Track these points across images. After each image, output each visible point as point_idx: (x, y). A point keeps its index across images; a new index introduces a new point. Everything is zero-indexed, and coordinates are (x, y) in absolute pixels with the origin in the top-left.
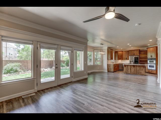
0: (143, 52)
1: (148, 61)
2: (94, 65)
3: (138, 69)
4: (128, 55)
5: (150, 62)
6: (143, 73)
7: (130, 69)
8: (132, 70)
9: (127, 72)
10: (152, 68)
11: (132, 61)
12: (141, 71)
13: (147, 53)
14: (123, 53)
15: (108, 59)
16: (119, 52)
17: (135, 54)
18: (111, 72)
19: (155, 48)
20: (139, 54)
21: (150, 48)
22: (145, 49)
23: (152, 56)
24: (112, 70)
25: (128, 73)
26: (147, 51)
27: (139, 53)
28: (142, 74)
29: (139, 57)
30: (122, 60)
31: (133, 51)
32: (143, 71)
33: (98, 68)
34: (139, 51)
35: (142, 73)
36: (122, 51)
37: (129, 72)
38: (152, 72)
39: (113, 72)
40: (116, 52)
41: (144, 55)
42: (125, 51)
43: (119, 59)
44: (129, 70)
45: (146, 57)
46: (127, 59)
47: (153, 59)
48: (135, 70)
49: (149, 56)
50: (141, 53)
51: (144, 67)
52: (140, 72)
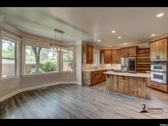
0: (142, 51)
1: (152, 67)
2: (60, 73)
3: (131, 84)
4: (119, 56)
5: (154, 68)
6: (142, 93)
7: (118, 83)
8: (120, 85)
9: (112, 88)
10: (160, 81)
11: (126, 66)
12: (137, 87)
13: (149, 53)
14: (113, 53)
15: (82, 62)
16: (106, 51)
17: (131, 54)
18: (87, 85)
19: (166, 40)
20: (137, 54)
21: (155, 41)
22: (146, 45)
23: (158, 57)
24: (89, 83)
25: (114, 91)
26: (149, 48)
27: (136, 52)
28: (140, 95)
29: (137, 59)
30: (112, 63)
31: (126, 50)
32: (141, 90)
33: (68, 78)
34: (136, 48)
35: (139, 93)
36: (112, 50)
37: (115, 89)
38: (159, 88)
39: (90, 86)
40: (102, 52)
41: (145, 56)
42: (116, 50)
43: (107, 62)
44: (115, 85)
45: (148, 60)
46: (118, 62)
47: (161, 62)
48: (125, 85)
49: (153, 57)
50: (140, 52)
51: (144, 81)
52: (136, 90)
